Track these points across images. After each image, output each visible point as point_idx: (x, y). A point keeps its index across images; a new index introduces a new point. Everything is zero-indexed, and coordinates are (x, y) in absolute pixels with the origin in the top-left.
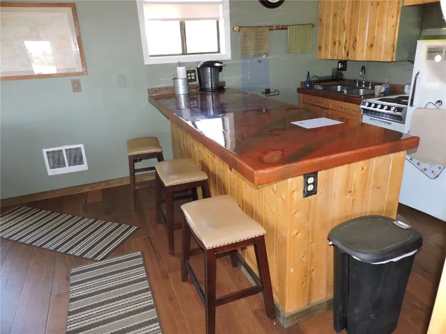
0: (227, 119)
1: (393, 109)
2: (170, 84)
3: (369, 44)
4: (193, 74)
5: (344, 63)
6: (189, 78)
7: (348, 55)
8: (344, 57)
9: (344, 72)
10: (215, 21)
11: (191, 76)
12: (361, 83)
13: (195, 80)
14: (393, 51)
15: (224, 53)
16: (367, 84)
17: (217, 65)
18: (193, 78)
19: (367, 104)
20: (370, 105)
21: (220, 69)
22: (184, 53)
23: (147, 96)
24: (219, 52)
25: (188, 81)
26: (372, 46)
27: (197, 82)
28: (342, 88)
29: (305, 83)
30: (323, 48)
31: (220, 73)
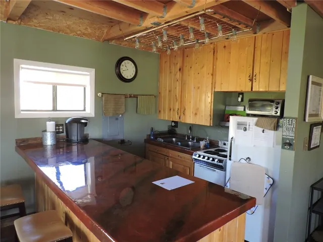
0: (89, 165)
1: (216, 160)
2: (39, 136)
3: (194, 112)
4: (61, 127)
5: (176, 123)
6: (58, 130)
7: (180, 118)
8: (177, 119)
9: (176, 129)
10: (83, 88)
11: (59, 129)
12: (189, 138)
13: (63, 132)
14: (211, 119)
15: (89, 112)
16: (193, 139)
17: (83, 121)
18: (61, 130)
19: (198, 156)
20: (199, 156)
21: (85, 124)
22: (55, 109)
23: (14, 145)
24: (84, 110)
25: (57, 133)
26: (196, 114)
27: (65, 134)
28: (176, 141)
29: (150, 135)
30: (162, 112)
31: (85, 128)
